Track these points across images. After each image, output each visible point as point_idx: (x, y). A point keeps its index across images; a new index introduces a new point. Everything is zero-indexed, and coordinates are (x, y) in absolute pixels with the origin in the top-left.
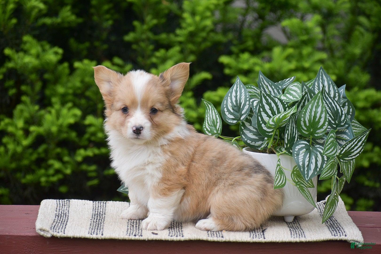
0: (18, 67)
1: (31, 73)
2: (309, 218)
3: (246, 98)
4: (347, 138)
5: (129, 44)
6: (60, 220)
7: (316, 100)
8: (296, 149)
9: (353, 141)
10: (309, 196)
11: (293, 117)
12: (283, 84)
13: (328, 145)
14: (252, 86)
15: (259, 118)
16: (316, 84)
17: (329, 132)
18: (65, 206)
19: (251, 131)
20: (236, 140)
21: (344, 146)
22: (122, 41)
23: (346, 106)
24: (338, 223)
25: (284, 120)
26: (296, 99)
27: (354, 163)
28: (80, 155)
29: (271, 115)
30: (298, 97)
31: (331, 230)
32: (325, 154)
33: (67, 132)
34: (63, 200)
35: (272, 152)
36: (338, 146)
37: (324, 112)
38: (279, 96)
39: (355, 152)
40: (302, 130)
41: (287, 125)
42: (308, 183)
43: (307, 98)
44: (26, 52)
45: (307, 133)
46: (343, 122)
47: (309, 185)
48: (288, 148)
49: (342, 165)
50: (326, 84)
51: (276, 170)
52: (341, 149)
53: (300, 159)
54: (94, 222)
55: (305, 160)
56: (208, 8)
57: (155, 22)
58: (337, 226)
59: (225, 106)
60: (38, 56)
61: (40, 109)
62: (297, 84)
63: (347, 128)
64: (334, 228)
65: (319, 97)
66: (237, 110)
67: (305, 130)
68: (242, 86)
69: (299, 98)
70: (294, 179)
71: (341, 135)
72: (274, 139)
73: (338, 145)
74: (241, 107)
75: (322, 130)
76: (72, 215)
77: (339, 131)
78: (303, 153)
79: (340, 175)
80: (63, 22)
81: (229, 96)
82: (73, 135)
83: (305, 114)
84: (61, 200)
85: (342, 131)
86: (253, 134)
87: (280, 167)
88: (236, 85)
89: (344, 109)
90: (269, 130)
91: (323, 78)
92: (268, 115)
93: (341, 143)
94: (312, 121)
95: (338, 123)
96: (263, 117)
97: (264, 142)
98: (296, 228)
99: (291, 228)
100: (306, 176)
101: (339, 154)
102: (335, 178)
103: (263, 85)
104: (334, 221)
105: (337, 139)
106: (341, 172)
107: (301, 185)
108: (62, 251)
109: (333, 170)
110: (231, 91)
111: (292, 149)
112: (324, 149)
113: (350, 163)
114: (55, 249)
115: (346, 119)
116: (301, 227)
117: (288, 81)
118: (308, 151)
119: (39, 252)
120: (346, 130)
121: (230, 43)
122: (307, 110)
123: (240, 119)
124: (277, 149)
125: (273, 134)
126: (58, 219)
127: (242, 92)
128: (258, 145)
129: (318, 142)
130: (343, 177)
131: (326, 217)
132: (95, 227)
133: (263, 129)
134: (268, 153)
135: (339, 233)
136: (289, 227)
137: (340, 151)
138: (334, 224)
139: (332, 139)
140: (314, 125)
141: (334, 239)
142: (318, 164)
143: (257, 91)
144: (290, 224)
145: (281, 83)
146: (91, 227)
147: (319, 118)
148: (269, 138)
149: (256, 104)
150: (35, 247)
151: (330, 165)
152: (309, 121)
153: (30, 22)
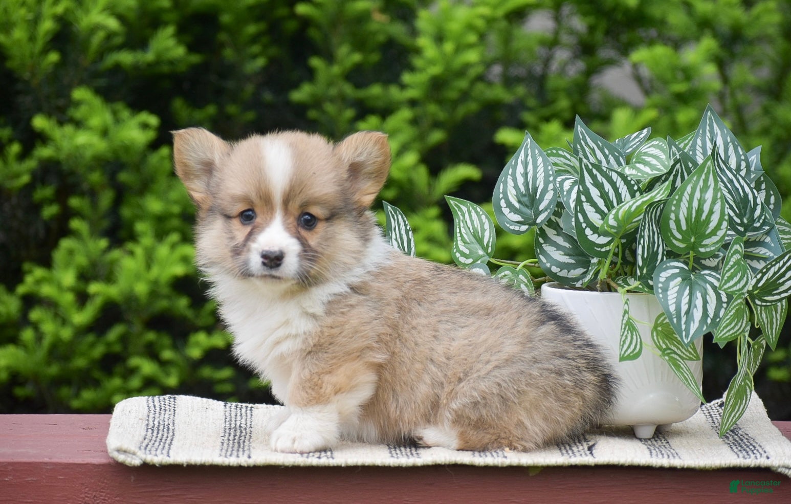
0: (62, 156)
1: (91, 169)
2: (688, 432)
3: (547, 176)
4: (767, 254)
5: (301, 109)
6: (157, 437)
7: (701, 176)
8: (660, 278)
9: (784, 258)
10: (690, 378)
11: (651, 210)
12: (625, 145)
13: (730, 269)
14: (559, 151)
15: (580, 215)
16: (699, 142)
17: (730, 242)
18: (165, 410)
19: (559, 247)
20: (525, 266)
21: (764, 270)
23: (761, 190)
24: (750, 437)
25: (637, 217)
26: (658, 172)
27: (784, 307)
28: (197, 344)
29: (606, 210)
30: (662, 168)
31: (736, 450)
32: (723, 289)
33: (168, 297)
34: (162, 398)
35: (609, 289)
36: (750, 271)
37: (719, 200)
38: (621, 169)
39: (786, 283)
40: (672, 238)
41: (641, 228)
42: (687, 351)
43: (680, 171)
44: (79, 124)
45: (682, 245)
46: (759, 221)
47: (688, 355)
48: (645, 276)
49: (759, 312)
50: (720, 142)
51: (622, 321)
52: (759, 276)
53: (669, 298)
54: (229, 440)
55: (681, 300)
56: (470, 27)
57: (357, 57)
58: (749, 444)
59: (501, 196)
60: (105, 133)
61: (109, 248)
62: (658, 142)
63: (768, 233)
64: (741, 446)
65: (709, 168)
66: (528, 203)
67: (678, 239)
68: (537, 152)
69: (664, 169)
70: (659, 342)
71: (754, 249)
72: (613, 264)
73: (749, 270)
74: (538, 196)
75: (715, 239)
76: (180, 427)
77: (750, 240)
78: (676, 286)
79: (755, 333)
80: (158, 62)
81: (509, 175)
82: (182, 303)
83: (678, 206)
84: (157, 396)
85: (757, 240)
86: (563, 253)
87: (629, 316)
88: (523, 150)
89: (758, 194)
90: (603, 240)
91: (714, 130)
92: (598, 210)
93: (754, 267)
94: (693, 220)
95: (748, 222)
96: (586, 214)
97: (590, 268)
98: (661, 447)
99: (650, 445)
100: (684, 333)
101: (753, 287)
102: (745, 339)
103: (583, 147)
104: (742, 435)
105: (747, 256)
106: (757, 327)
107: (673, 355)
108: (164, 496)
109: (741, 321)
110: (513, 163)
111: (651, 279)
112: (720, 278)
113: (774, 308)
114: (147, 492)
115: (764, 213)
116: (672, 446)
117: (637, 138)
118: (686, 281)
119: (113, 498)
120: (765, 236)
121: (521, 105)
122: (684, 197)
123: (536, 221)
124: (618, 280)
125: (610, 250)
126: (153, 434)
127: (538, 165)
128: (574, 277)
129: (706, 264)
130: (762, 338)
131: (726, 423)
132: (232, 447)
133: (589, 240)
134: (599, 289)
135: (754, 453)
136: (646, 445)
137: (755, 280)
138: (742, 440)
139: (737, 256)
140: (697, 227)
141: (744, 465)
142: (709, 310)
143: (570, 161)
144: (647, 441)
145: (621, 143)
146: (223, 447)
147: (708, 214)
148: (600, 259)
149: (569, 187)
150: (106, 487)
151: (734, 311)
152: (686, 219)
153: (86, 61)
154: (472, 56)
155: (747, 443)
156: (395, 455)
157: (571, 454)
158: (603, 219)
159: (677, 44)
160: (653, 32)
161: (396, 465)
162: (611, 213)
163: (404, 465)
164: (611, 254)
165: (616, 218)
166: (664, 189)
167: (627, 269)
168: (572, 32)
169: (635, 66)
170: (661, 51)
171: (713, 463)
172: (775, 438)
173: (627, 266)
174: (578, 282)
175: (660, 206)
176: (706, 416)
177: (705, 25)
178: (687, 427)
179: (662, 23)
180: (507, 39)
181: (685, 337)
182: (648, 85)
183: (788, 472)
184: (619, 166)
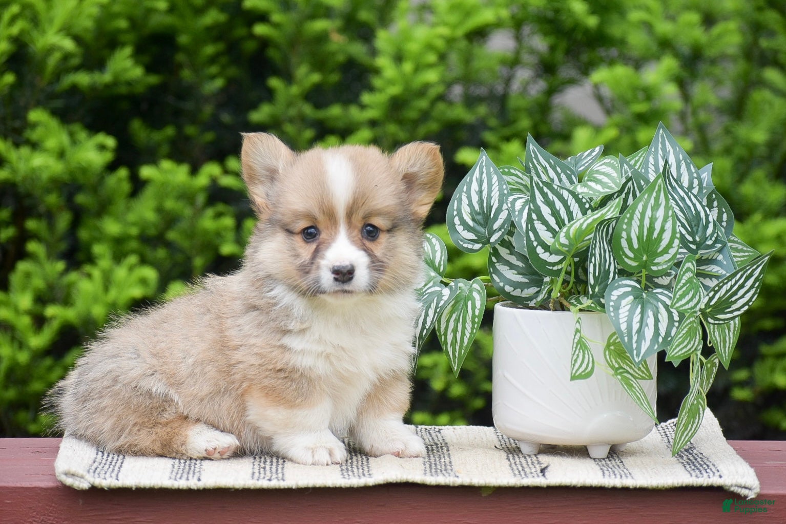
0: (19, 179)
1: (48, 191)
2: (643, 452)
4: (720, 272)
6: (107, 460)
7: (652, 194)
8: (612, 296)
9: (736, 276)
10: (642, 398)
11: (603, 227)
12: (578, 163)
13: (682, 288)
14: (511, 170)
15: (531, 233)
16: (651, 160)
17: (682, 260)
19: (512, 266)
21: (717, 288)
22: (247, 124)
23: (713, 207)
24: (703, 456)
25: (589, 235)
26: (609, 190)
27: (737, 325)
29: (557, 229)
30: (614, 186)
31: (689, 469)
32: (675, 307)
35: (563, 308)
36: (703, 288)
37: (670, 218)
38: (572, 187)
39: (738, 302)
40: (623, 257)
41: (592, 246)
42: (639, 369)
43: (632, 189)
44: (35, 146)
45: (634, 264)
46: (711, 239)
47: (641, 374)
48: (597, 294)
49: (712, 330)
50: (672, 160)
51: (574, 340)
52: (711, 294)
53: (621, 316)
55: (633, 319)
56: (430, 47)
57: (316, 78)
58: (702, 463)
59: (455, 213)
60: (61, 155)
61: (67, 271)
62: (609, 160)
63: (720, 251)
64: (695, 466)
65: (660, 186)
66: (482, 222)
67: (630, 257)
68: (492, 170)
69: (615, 188)
70: (611, 361)
71: (707, 267)
72: (566, 282)
73: (701, 288)
74: (492, 216)
75: (667, 257)
77: (703, 258)
78: (628, 305)
79: (708, 351)
80: (115, 83)
81: (464, 192)
83: (629, 224)
85: (710, 258)
86: (516, 272)
87: (582, 335)
88: (478, 167)
89: (710, 211)
90: (554, 259)
91: (666, 148)
92: (549, 228)
93: (707, 285)
94: (645, 238)
95: (700, 240)
96: (537, 232)
97: (543, 287)
98: (614, 467)
99: (603, 466)
100: (635, 352)
101: (706, 305)
102: (697, 358)
103: (536, 166)
104: (696, 455)
105: (699, 274)
106: (709, 345)
107: (625, 374)
108: (112, 520)
109: (694, 339)
110: (468, 180)
111: (603, 297)
112: (672, 296)
113: (727, 326)
114: (96, 515)
115: (716, 231)
116: (626, 466)
117: (589, 156)
118: (638, 300)
119: (62, 522)
120: (718, 254)
121: (482, 125)
122: (635, 215)
123: (489, 240)
124: (571, 299)
125: (562, 268)
126: (103, 457)
127: (493, 183)
128: (528, 296)
129: (659, 283)
130: (715, 357)
131: (679, 442)
132: (183, 470)
133: (540, 258)
135: (707, 472)
136: (599, 465)
137: (707, 298)
138: (696, 459)
139: (689, 275)
140: (649, 246)
141: (697, 484)
142: (660, 329)
143: (522, 179)
144: (601, 461)
145: (573, 162)
146: (174, 469)
147: (660, 231)
148: (553, 277)
149: (521, 207)
150: (54, 511)
151: (686, 329)
152: (638, 238)
153: (43, 82)
154: (431, 76)
155: (700, 462)
156: (347, 476)
157: (523, 476)
158: (554, 237)
159: (638, 64)
160: (614, 52)
161: (348, 486)
162: (562, 231)
163: (356, 486)
164: (563, 273)
165: (567, 236)
166: (614, 206)
167: (579, 288)
168: (532, 51)
169: (596, 87)
170: (621, 72)
171: (665, 482)
172: (728, 457)
173: (579, 285)
174: (532, 302)
175: (611, 223)
176: (662, 435)
177: (665, 45)
178: (642, 447)
179: (621, 43)
180: (468, 59)
181: (636, 355)
182: (609, 105)
183: (741, 491)
184: (571, 184)
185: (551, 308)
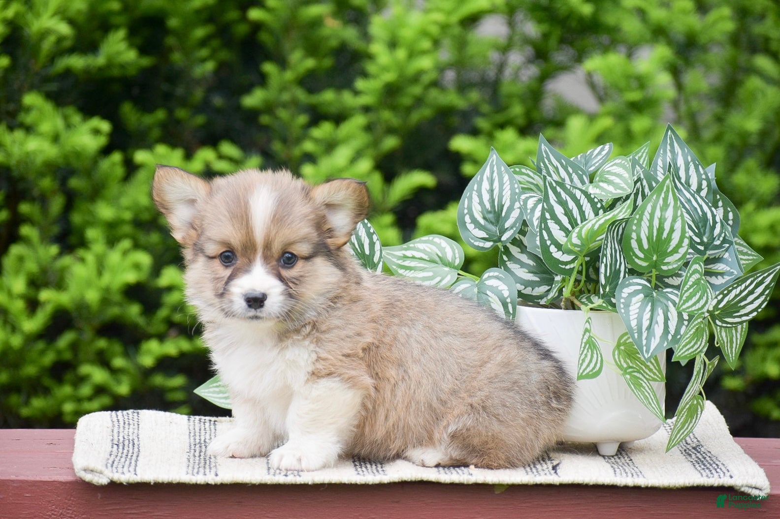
0: (13, 162)
1: (41, 175)
2: (650, 449)
3: (513, 194)
4: (725, 269)
5: (252, 115)
6: (122, 453)
8: (622, 294)
10: (651, 397)
11: (614, 228)
12: (588, 163)
13: (688, 289)
14: (522, 170)
15: (544, 232)
17: (690, 261)
18: (129, 424)
19: (522, 265)
21: (726, 292)
22: (239, 108)
23: (718, 207)
24: (712, 455)
25: (601, 235)
28: (149, 352)
29: (570, 228)
30: (626, 187)
31: (699, 468)
33: (120, 305)
35: (573, 307)
36: (711, 289)
37: (679, 220)
38: (584, 187)
39: (747, 307)
40: (634, 257)
41: (604, 247)
43: (641, 190)
44: (29, 129)
45: (645, 264)
46: (719, 239)
47: (652, 375)
48: (607, 294)
49: (719, 332)
50: (681, 161)
51: (582, 339)
52: (719, 297)
53: (631, 313)
54: (195, 456)
55: (643, 316)
56: (424, 33)
57: (310, 63)
58: (712, 462)
59: (466, 211)
60: (56, 139)
61: (61, 254)
62: (620, 161)
64: (704, 465)
65: (668, 187)
66: (493, 221)
67: (640, 257)
68: (503, 169)
69: (627, 189)
70: (620, 361)
71: (714, 265)
72: (577, 281)
74: (503, 214)
75: (677, 256)
76: (144, 442)
77: (710, 258)
78: (638, 302)
80: (109, 65)
81: (474, 190)
82: (134, 311)
83: (639, 225)
85: (717, 257)
86: (527, 271)
87: (591, 335)
88: (488, 166)
89: (716, 211)
90: (567, 258)
91: (674, 150)
92: (563, 228)
94: (655, 238)
95: (708, 241)
96: (551, 231)
97: (554, 286)
98: (625, 465)
99: (613, 463)
100: (645, 348)
101: (714, 307)
102: (701, 359)
103: (547, 166)
104: (704, 453)
105: (708, 273)
106: (716, 346)
107: (635, 374)
108: (130, 513)
109: (701, 340)
110: (478, 179)
111: (614, 297)
113: (735, 330)
114: (114, 509)
115: (724, 231)
116: (635, 464)
117: (599, 155)
118: (648, 298)
119: (80, 516)
120: (724, 253)
121: (474, 111)
122: (644, 216)
123: (500, 238)
124: (582, 298)
125: (574, 267)
126: (119, 450)
127: (504, 182)
128: (538, 294)
129: (669, 282)
132: (199, 464)
133: (554, 257)
134: (563, 307)
135: (717, 472)
136: (609, 463)
137: (715, 301)
138: (705, 458)
139: (697, 276)
140: (659, 246)
141: (707, 484)
142: (670, 327)
143: (533, 179)
144: (610, 459)
145: (583, 160)
146: (190, 464)
147: (669, 232)
148: (564, 276)
149: (533, 205)
150: (72, 504)
151: (694, 330)
152: (648, 238)
153: (37, 65)
154: (425, 63)
155: (710, 461)
156: (361, 472)
157: (535, 473)
158: (567, 236)
160: (604, 39)
161: (363, 482)
162: (574, 231)
163: (371, 483)
164: (575, 272)
165: (579, 236)
166: (626, 207)
167: (590, 287)
169: (589, 74)
171: (677, 482)
173: (590, 284)
174: (543, 300)
175: (622, 224)
177: (659, 33)
178: (650, 444)
179: (615, 31)
180: (461, 44)
181: (646, 352)
182: (602, 93)
183: (751, 492)
184: (583, 185)
185: (562, 307)
